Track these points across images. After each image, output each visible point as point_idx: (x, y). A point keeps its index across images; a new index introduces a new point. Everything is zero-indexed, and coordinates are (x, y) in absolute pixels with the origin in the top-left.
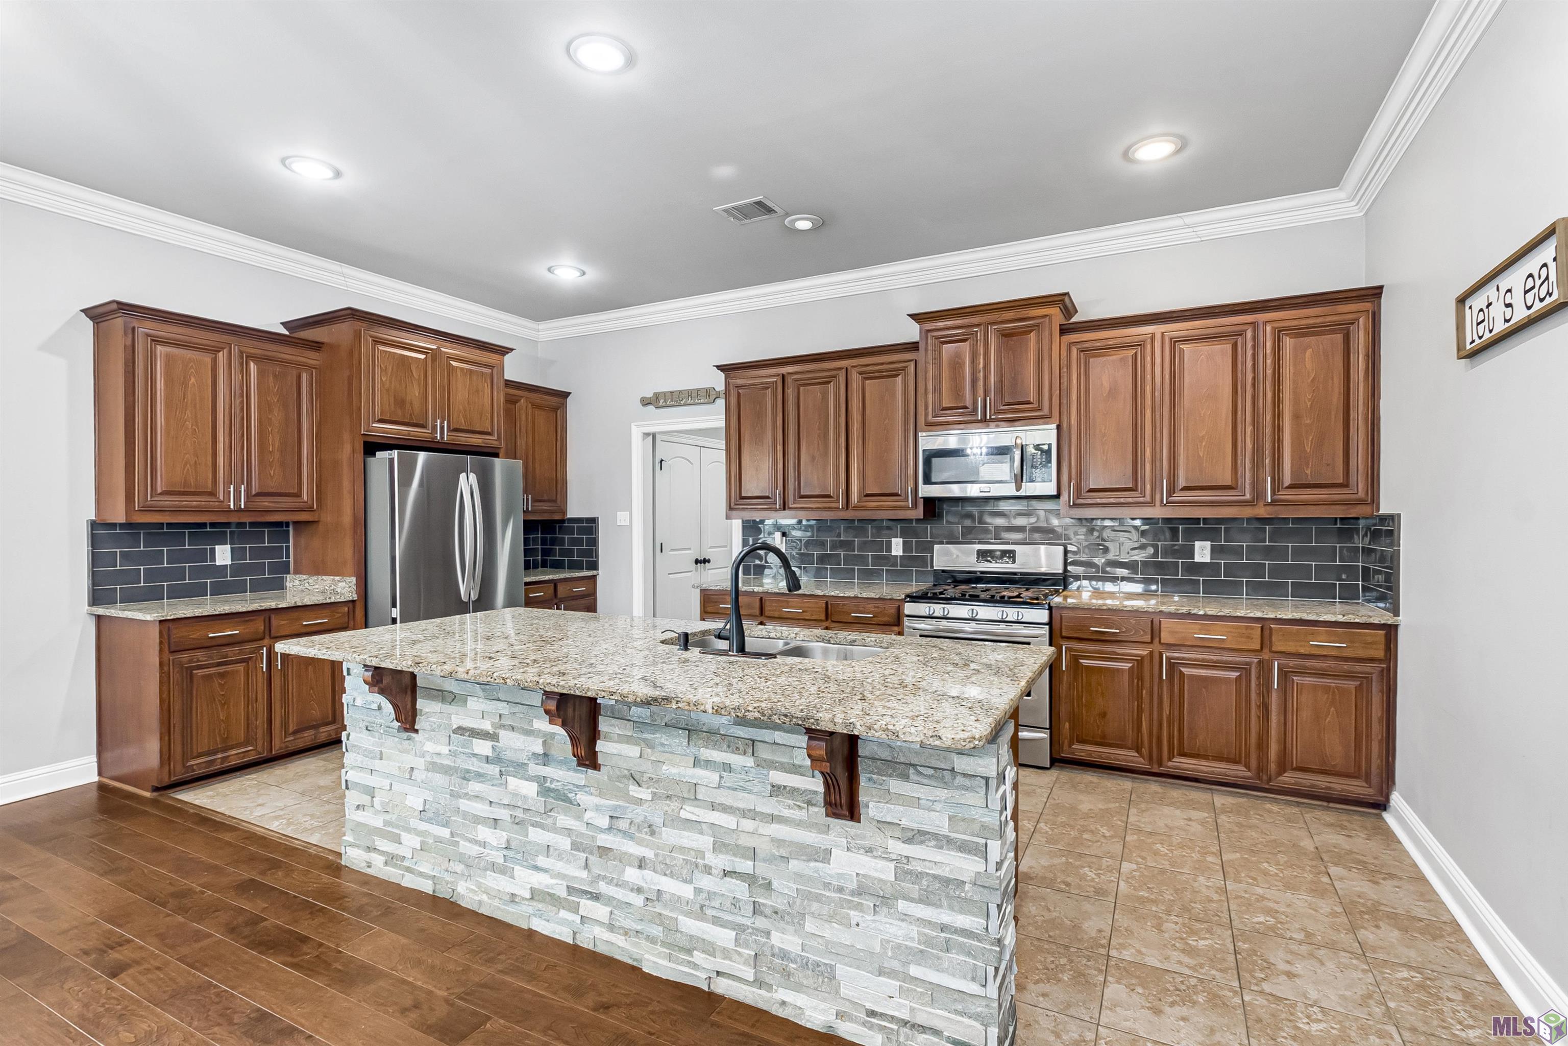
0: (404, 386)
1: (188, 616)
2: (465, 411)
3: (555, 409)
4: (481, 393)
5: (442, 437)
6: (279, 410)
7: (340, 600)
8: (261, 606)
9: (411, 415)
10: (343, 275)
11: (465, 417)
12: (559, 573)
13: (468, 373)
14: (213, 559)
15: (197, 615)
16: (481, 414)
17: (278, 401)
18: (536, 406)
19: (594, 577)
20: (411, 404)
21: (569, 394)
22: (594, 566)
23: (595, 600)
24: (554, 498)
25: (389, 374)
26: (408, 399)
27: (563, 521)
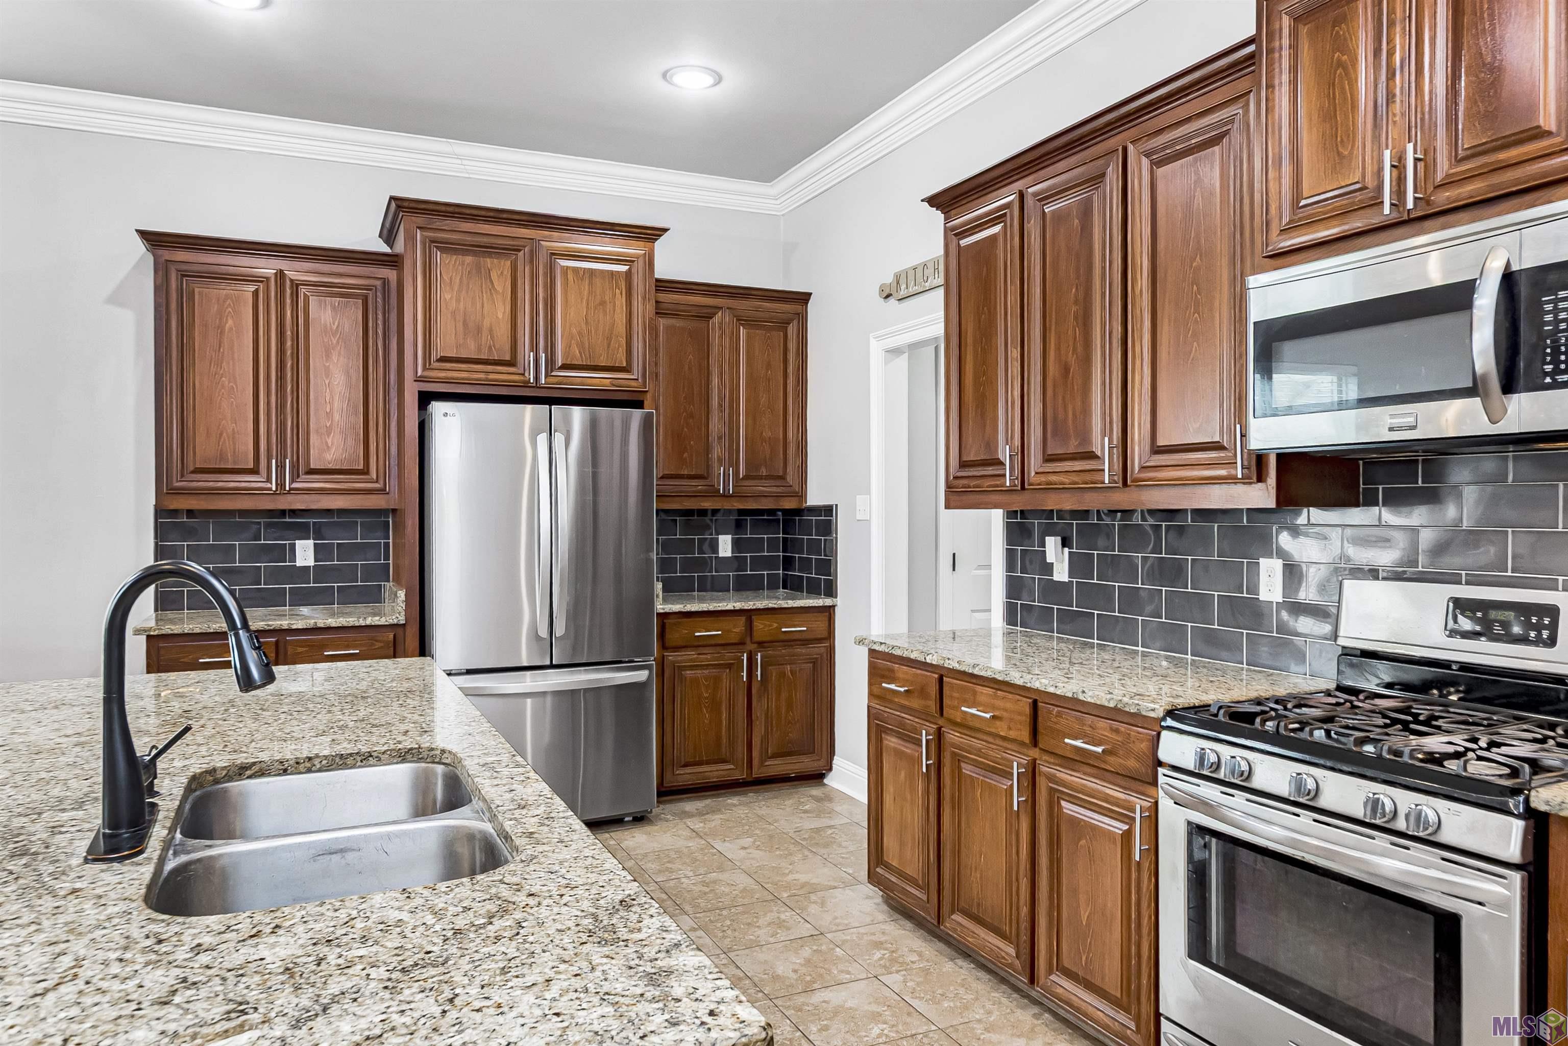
0: (479, 305)
1: (176, 632)
2: (580, 333)
3: (783, 325)
4: (609, 307)
5: (537, 378)
6: (339, 354)
7: (380, 623)
8: (268, 625)
9: (490, 347)
10: (458, 157)
11: (581, 346)
12: (755, 598)
13: (587, 275)
14: (293, 558)
15: (186, 631)
16: (609, 339)
17: (338, 342)
18: (741, 320)
19: (829, 611)
20: (491, 330)
21: (810, 294)
22: (831, 591)
23: (831, 651)
24: (781, 474)
25: (456, 288)
26: (486, 323)
27: (799, 512)
